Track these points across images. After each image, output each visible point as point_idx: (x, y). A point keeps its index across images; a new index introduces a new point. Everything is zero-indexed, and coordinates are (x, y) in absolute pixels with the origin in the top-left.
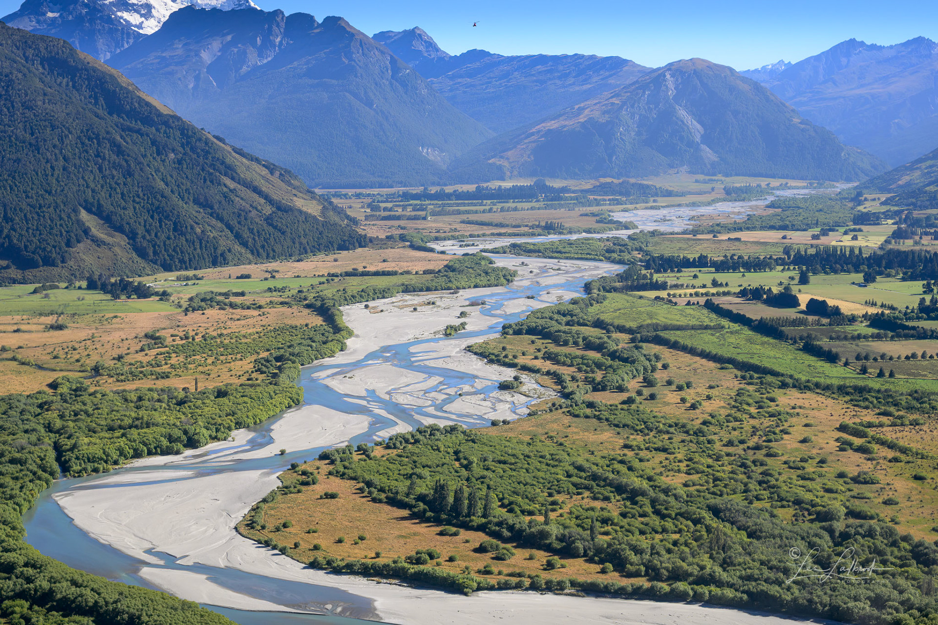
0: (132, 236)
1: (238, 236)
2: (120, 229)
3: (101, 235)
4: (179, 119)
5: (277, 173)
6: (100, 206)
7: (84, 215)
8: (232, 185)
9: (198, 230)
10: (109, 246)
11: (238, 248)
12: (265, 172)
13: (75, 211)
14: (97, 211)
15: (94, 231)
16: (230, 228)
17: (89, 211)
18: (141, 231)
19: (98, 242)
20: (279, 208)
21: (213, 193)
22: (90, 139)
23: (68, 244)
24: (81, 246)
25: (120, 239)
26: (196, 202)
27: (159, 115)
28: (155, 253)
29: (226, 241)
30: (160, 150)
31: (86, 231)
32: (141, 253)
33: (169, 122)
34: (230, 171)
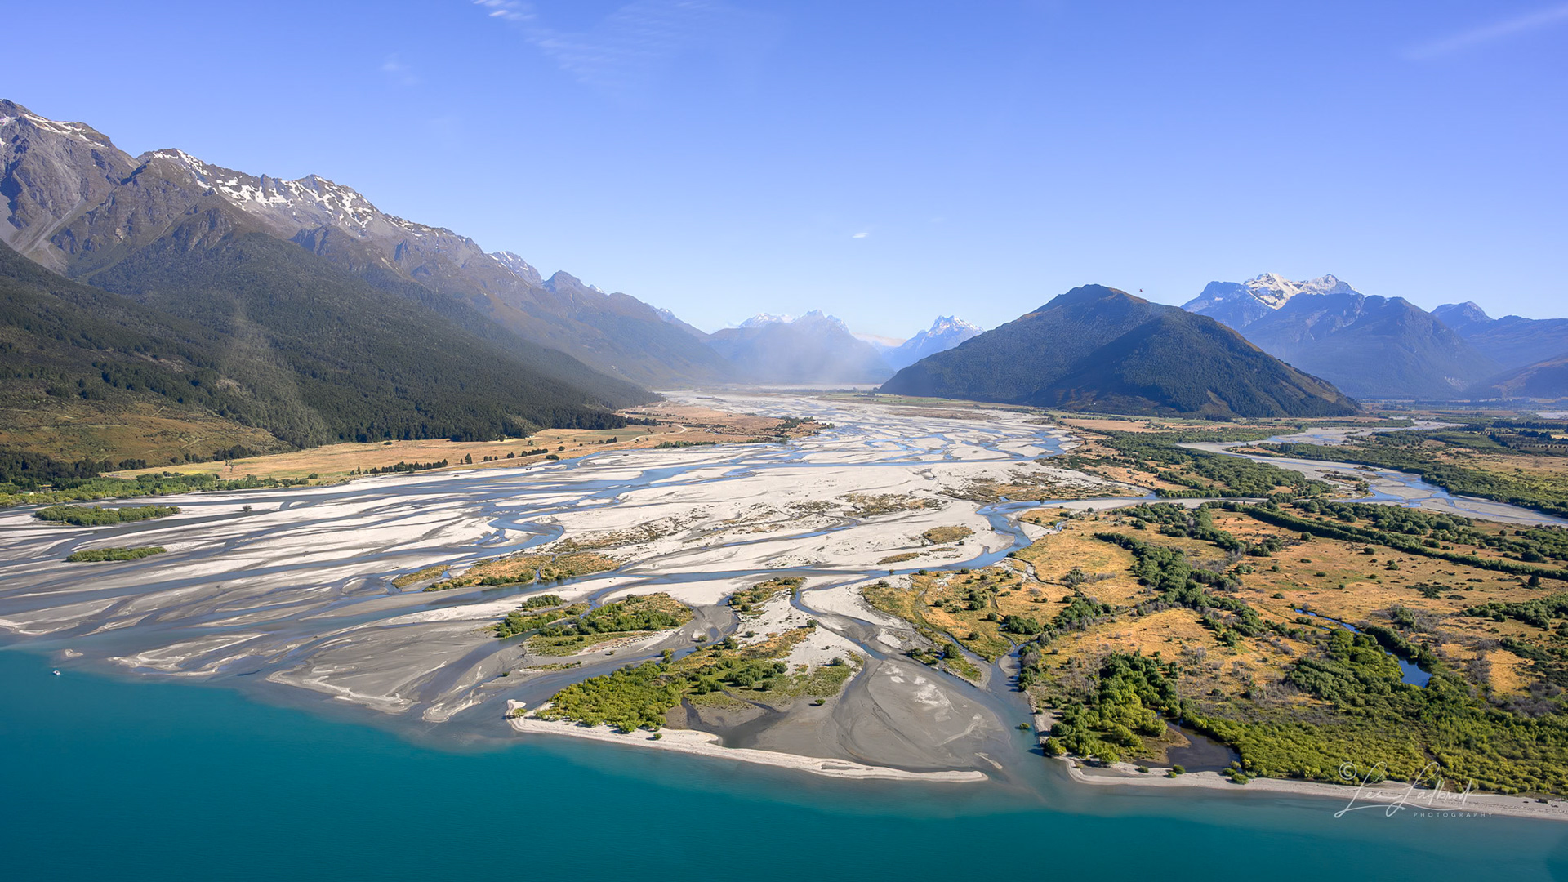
0: (1230, 402)
1: (1282, 406)
2: (1224, 399)
3: (1215, 401)
4: (1263, 353)
5: (1318, 382)
6: (1216, 389)
7: (1209, 392)
8: (1285, 384)
9: (1262, 402)
10: (1219, 406)
11: (1281, 410)
12: (1310, 381)
13: (1205, 390)
14: (1216, 391)
15: (1213, 399)
16: (1279, 402)
17: (1212, 391)
18: (1234, 400)
19: (1213, 403)
20: (1310, 396)
21: (1275, 388)
22: (1216, 361)
23: (1201, 404)
24: (1206, 405)
25: (1224, 403)
26: (1265, 391)
27: (1254, 352)
28: (1239, 410)
29: (1275, 407)
30: (1250, 367)
31: (1209, 399)
32: (1233, 409)
33: (1260, 355)
34: (1286, 378)
